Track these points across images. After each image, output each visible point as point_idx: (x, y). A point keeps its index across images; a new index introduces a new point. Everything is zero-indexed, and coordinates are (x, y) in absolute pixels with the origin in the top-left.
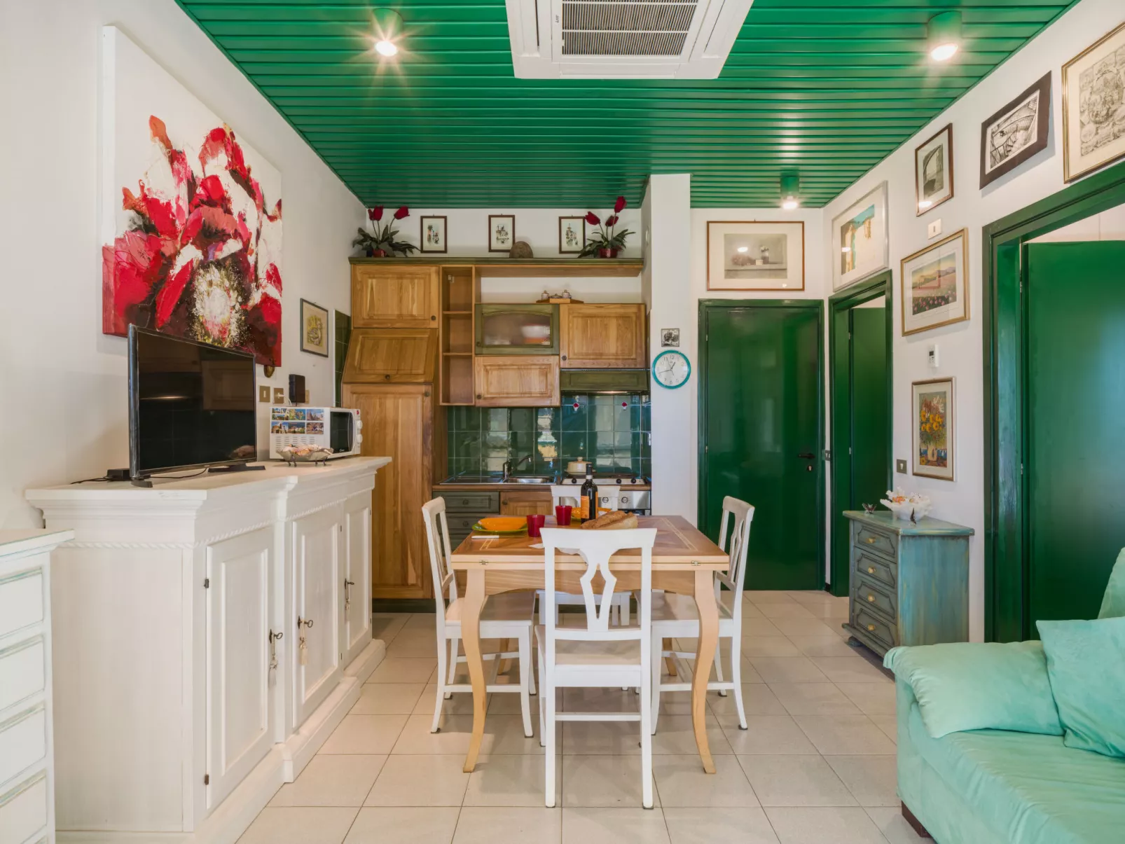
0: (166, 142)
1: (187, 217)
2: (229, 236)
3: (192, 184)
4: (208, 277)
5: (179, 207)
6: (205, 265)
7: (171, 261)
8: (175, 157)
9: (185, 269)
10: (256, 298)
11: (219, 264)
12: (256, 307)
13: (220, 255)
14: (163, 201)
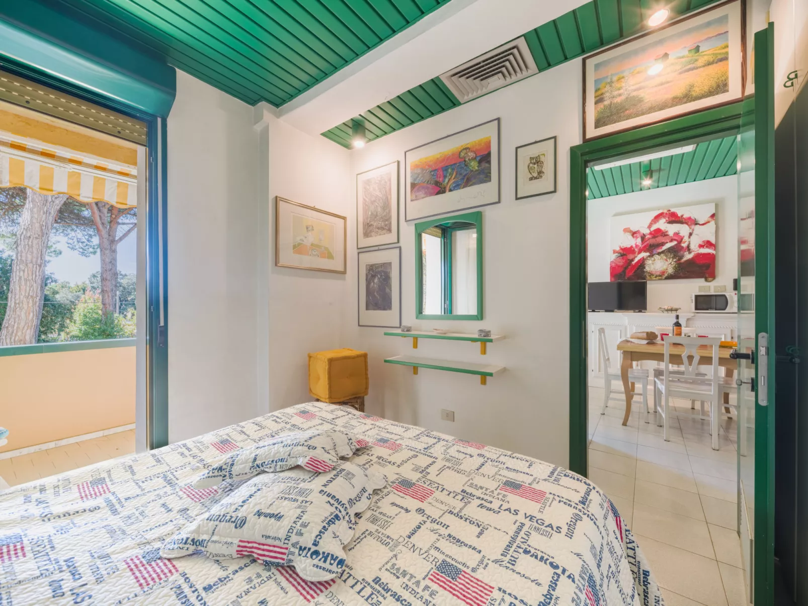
0: (630, 231)
1: (640, 246)
2: (667, 243)
3: (643, 237)
4: (653, 259)
5: (637, 246)
6: (651, 256)
7: (633, 260)
8: (634, 234)
9: (639, 261)
10: (688, 256)
11: (659, 254)
12: (689, 261)
13: (660, 251)
14: (629, 246)
